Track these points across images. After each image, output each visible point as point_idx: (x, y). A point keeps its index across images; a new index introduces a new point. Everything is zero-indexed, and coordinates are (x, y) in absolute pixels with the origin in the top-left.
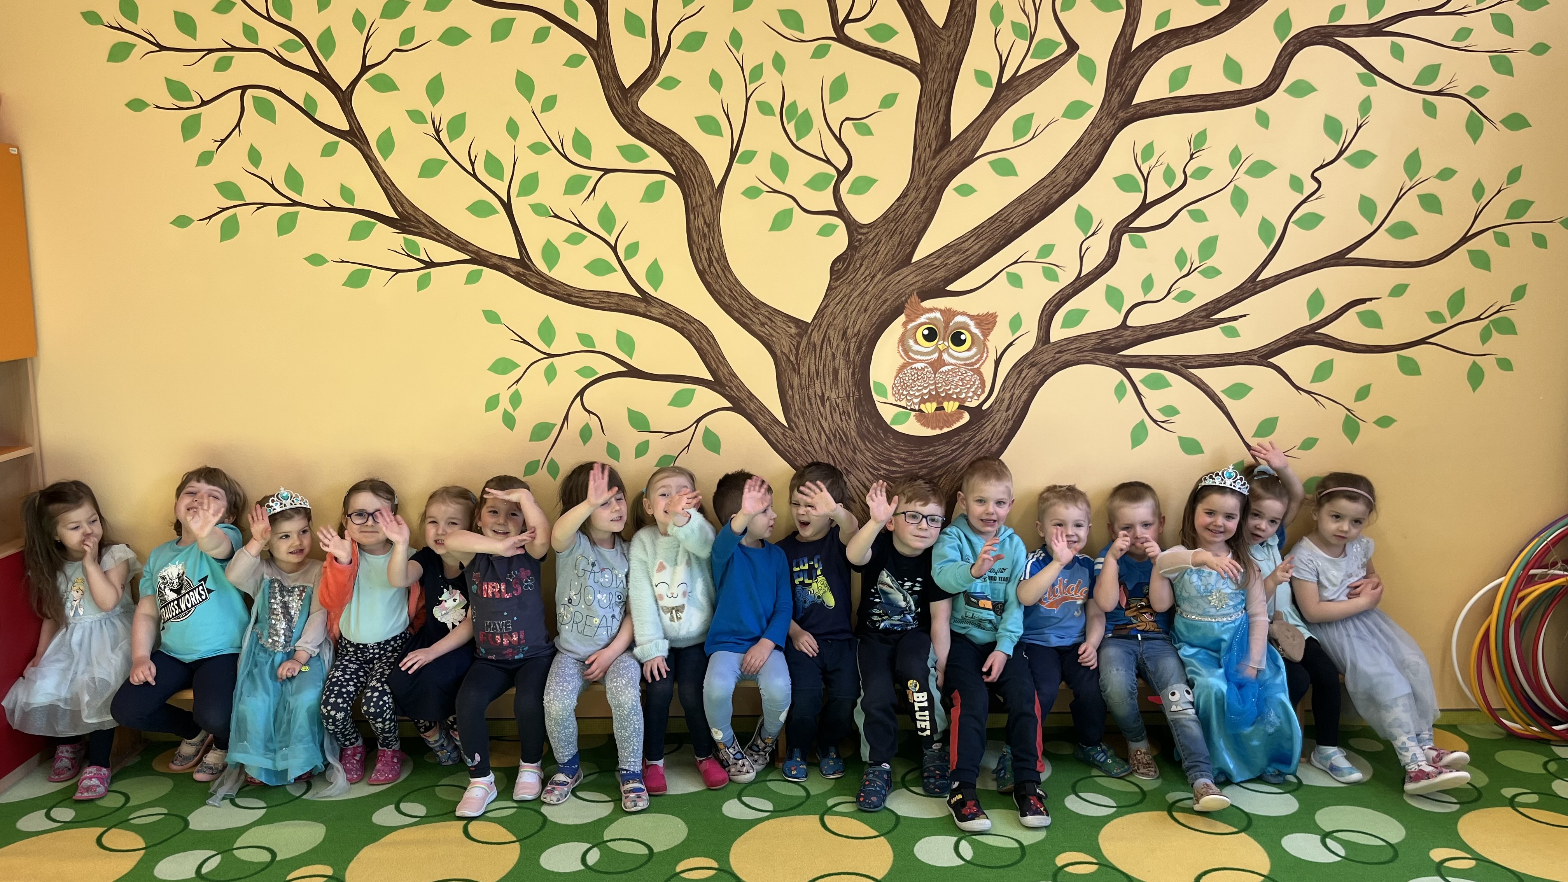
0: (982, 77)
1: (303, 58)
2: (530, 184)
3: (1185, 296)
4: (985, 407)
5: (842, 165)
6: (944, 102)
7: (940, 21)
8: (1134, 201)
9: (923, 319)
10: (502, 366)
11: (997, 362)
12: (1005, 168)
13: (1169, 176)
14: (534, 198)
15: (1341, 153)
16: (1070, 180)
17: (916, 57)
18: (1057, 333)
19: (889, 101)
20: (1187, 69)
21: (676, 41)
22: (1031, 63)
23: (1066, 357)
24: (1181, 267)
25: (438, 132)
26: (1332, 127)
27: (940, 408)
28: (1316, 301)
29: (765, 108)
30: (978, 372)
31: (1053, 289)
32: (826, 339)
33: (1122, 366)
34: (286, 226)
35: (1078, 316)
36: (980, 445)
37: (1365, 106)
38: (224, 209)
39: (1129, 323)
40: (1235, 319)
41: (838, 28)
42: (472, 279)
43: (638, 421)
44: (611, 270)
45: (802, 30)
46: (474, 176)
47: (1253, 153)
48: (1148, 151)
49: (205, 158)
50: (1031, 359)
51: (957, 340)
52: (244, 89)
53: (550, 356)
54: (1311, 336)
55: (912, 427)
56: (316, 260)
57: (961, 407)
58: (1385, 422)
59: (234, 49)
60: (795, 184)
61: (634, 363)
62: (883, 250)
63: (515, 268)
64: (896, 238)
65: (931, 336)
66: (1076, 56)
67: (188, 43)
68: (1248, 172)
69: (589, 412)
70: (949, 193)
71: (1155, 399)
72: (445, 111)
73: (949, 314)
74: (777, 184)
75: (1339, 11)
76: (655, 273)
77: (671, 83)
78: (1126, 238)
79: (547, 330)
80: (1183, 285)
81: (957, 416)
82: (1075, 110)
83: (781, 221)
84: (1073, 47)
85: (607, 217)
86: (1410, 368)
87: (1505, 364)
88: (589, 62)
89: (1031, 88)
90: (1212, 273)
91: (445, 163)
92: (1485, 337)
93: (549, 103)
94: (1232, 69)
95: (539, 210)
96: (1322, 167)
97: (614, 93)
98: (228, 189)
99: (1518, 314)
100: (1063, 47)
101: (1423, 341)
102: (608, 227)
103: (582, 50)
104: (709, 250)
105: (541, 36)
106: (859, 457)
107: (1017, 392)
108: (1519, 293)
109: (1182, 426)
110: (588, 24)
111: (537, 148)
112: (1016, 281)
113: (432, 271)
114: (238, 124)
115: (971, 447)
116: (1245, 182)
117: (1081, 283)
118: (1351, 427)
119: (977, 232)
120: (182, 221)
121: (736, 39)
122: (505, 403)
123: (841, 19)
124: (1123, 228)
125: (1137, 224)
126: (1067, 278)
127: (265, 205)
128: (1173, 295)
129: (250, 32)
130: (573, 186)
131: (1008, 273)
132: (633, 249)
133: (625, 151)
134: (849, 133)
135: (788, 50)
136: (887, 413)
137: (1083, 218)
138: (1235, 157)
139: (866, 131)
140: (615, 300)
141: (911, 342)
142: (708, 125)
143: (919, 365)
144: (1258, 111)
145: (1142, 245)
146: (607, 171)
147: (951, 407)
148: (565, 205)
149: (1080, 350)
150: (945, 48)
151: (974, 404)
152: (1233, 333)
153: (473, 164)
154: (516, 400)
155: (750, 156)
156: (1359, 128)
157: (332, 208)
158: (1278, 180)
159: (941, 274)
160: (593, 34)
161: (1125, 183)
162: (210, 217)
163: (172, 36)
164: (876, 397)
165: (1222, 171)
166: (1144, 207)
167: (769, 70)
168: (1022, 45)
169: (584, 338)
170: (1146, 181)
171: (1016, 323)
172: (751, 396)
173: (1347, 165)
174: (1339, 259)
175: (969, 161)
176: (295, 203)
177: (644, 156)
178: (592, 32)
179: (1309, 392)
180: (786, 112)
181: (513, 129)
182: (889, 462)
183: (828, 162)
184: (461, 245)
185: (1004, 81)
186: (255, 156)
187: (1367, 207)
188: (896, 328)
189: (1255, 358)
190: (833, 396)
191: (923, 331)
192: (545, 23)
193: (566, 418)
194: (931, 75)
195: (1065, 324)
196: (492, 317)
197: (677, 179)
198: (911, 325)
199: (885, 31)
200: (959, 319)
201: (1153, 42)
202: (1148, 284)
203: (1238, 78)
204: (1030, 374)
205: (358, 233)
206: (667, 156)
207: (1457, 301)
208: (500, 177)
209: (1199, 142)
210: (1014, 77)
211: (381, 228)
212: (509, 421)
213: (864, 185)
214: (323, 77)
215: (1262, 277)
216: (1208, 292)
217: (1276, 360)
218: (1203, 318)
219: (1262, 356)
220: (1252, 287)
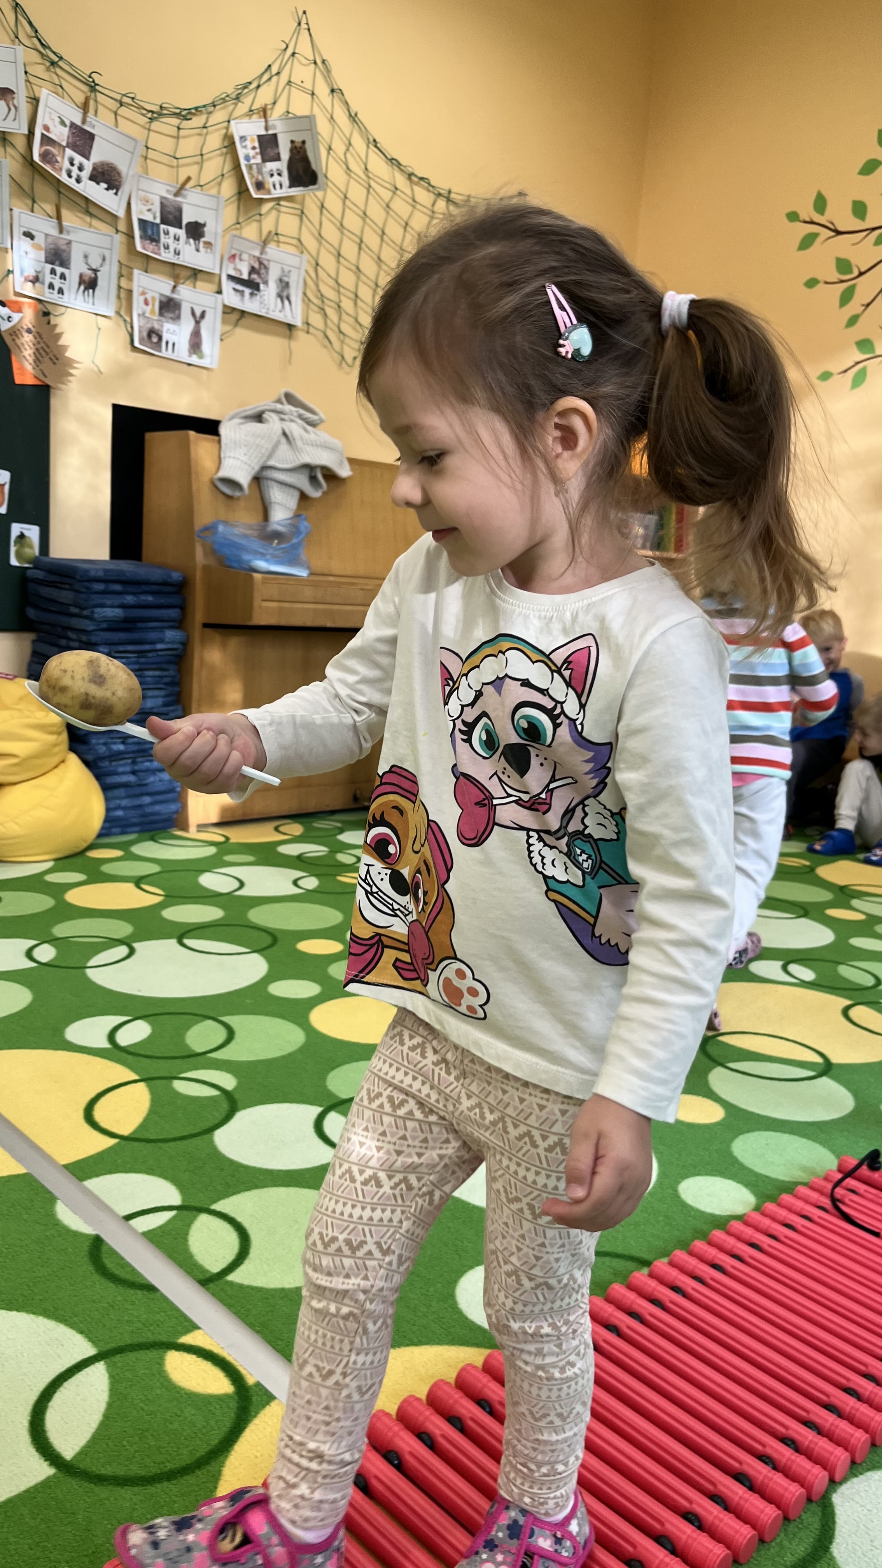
38: (858, 363)
49: (853, 321)
67: (859, 225)
98: (864, 345)
120: (826, 376)
162: (846, 370)
163: (846, 221)
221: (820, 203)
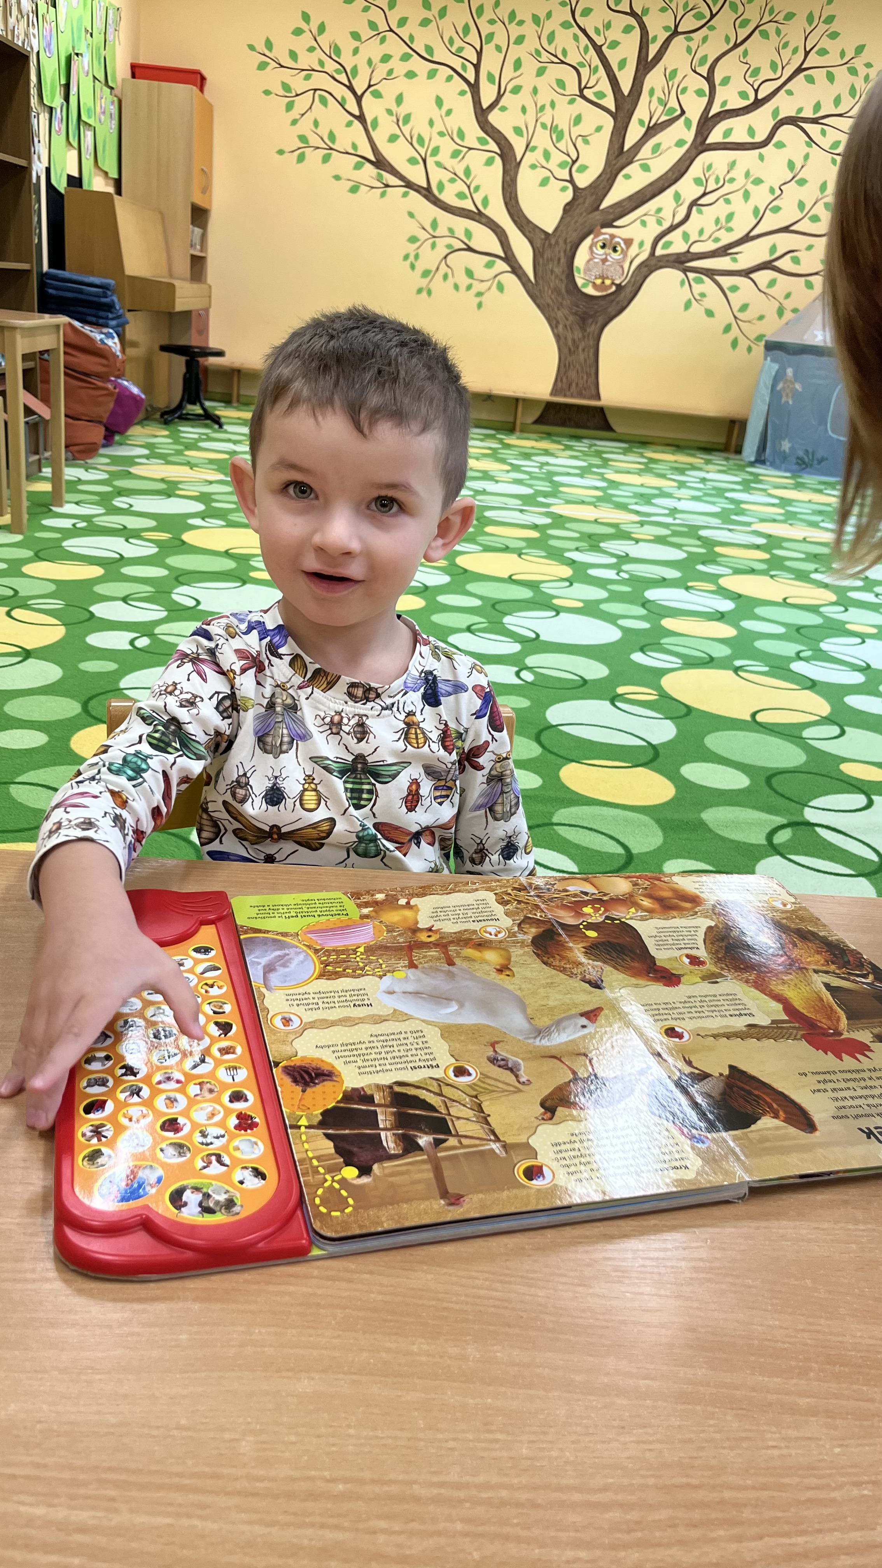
0: (641, 122)
1: (343, 78)
2: (436, 151)
3: (717, 240)
4: (623, 284)
5: (574, 158)
6: (623, 133)
7: (626, 93)
8: (701, 190)
9: (601, 237)
10: (413, 239)
11: (631, 263)
12: (646, 168)
13: (717, 180)
14: (437, 158)
15: (793, 178)
16: (674, 177)
17: (613, 109)
18: (659, 252)
19: (599, 129)
20: (731, 129)
21: (508, 90)
22: (664, 118)
23: (661, 264)
24: (716, 226)
25: (398, 120)
26: (791, 165)
27: (603, 283)
28: (773, 249)
29: (544, 126)
30: (622, 267)
31: (659, 229)
32: (557, 243)
33: (685, 271)
34: (326, 159)
35: (668, 244)
36: (618, 303)
37: (807, 157)
38: (299, 148)
39: (692, 250)
40: (736, 253)
41: (581, 91)
42: (405, 195)
43: (469, 273)
44: (466, 197)
45: (564, 89)
46: (411, 144)
47: (755, 173)
48: (710, 167)
49: (294, 122)
50: (646, 263)
51: (615, 250)
52: (315, 90)
53: (434, 237)
54: (769, 266)
55: (590, 291)
56: (337, 178)
57: (613, 283)
59: (313, 70)
60: (553, 164)
61: (472, 245)
62: (588, 201)
63: (424, 192)
64: (594, 197)
65: (603, 247)
66: (683, 118)
67: (293, 65)
68: (753, 183)
69: (448, 266)
70: (620, 177)
71: (697, 288)
72: (402, 111)
73: (613, 236)
74: (544, 163)
75: (800, 110)
76: (485, 202)
77: (504, 109)
78: (694, 208)
79: (434, 224)
80: (717, 234)
81: (610, 287)
82: (680, 143)
83: (544, 182)
84: (683, 112)
85: (467, 172)
88: (469, 95)
89: (662, 129)
90: (730, 230)
91: (398, 137)
93: (449, 112)
94: (751, 131)
95: (438, 164)
96: (785, 184)
97: (479, 111)
98: (303, 138)
100: (679, 112)
102: (468, 178)
103: (466, 87)
104: (511, 193)
105: (449, 79)
106: (564, 302)
107: (638, 278)
109: (707, 303)
110: (471, 76)
111: (441, 134)
112: (644, 223)
113: (389, 189)
114: (310, 108)
115: (614, 303)
116: (750, 187)
117: (672, 228)
118: (781, 312)
119: (630, 198)
120: (281, 152)
121: (535, 91)
122: (412, 258)
123: (583, 86)
124: (694, 203)
125: (700, 202)
126: (666, 225)
127: (318, 148)
128: (712, 238)
129: (321, 63)
130: (455, 154)
131: (641, 219)
132: (477, 188)
133: (481, 140)
134: (580, 143)
135: (558, 99)
136: (580, 282)
137: (677, 196)
138: (747, 174)
139: (587, 142)
140: (466, 213)
141: (594, 249)
142: (518, 131)
143: (596, 260)
144: (760, 154)
145: (701, 212)
146: (470, 149)
147: (608, 282)
148: (449, 163)
149: (668, 261)
150: (627, 106)
151: (617, 282)
152: (735, 260)
153: (411, 138)
154: (417, 257)
155: (534, 148)
156: (802, 167)
157: (347, 153)
158: (764, 188)
159: (612, 217)
160: (472, 81)
161: (698, 181)
162: (293, 152)
163: (287, 61)
164: (576, 274)
165: (740, 181)
166: (705, 194)
167: (548, 107)
168: (661, 108)
169: (451, 230)
170: (707, 181)
171: (641, 244)
172: (520, 267)
173: (796, 185)
174: (786, 229)
175: (631, 162)
176: (331, 149)
177: (487, 143)
178: (472, 80)
179: (764, 293)
180: (554, 129)
181: (431, 123)
182: (578, 306)
183: (568, 155)
184: (401, 177)
185: (651, 125)
186: (316, 124)
187: (801, 205)
188: (588, 241)
189: (743, 273)
190: (557, 270)
191: (601, 244)
192: (452, 73)
193: (438, 269)
194: (619, 119)
195: (663, 248)
196: (411, 215)
197: (502, 156)
198: (596, 240)
199: (601, 95)
200: (617, 240)
201: (718, 114)
202: (701, 232)
203: (753, 136)
204: (644, 270)
205: (358, 167)
206: (498, 144)
208: (423, 146)
209: (732, 165)
210: (655, 124)
211: (368, 165)
212: (413, 267)
213: (583, 169)
214: (351, 88)
215: (752, 234)
216: (727, 238)
217: (752, 276)
218: (723, 251)
219: (746, 273)
220: (746, 238)
221: (269, 44)
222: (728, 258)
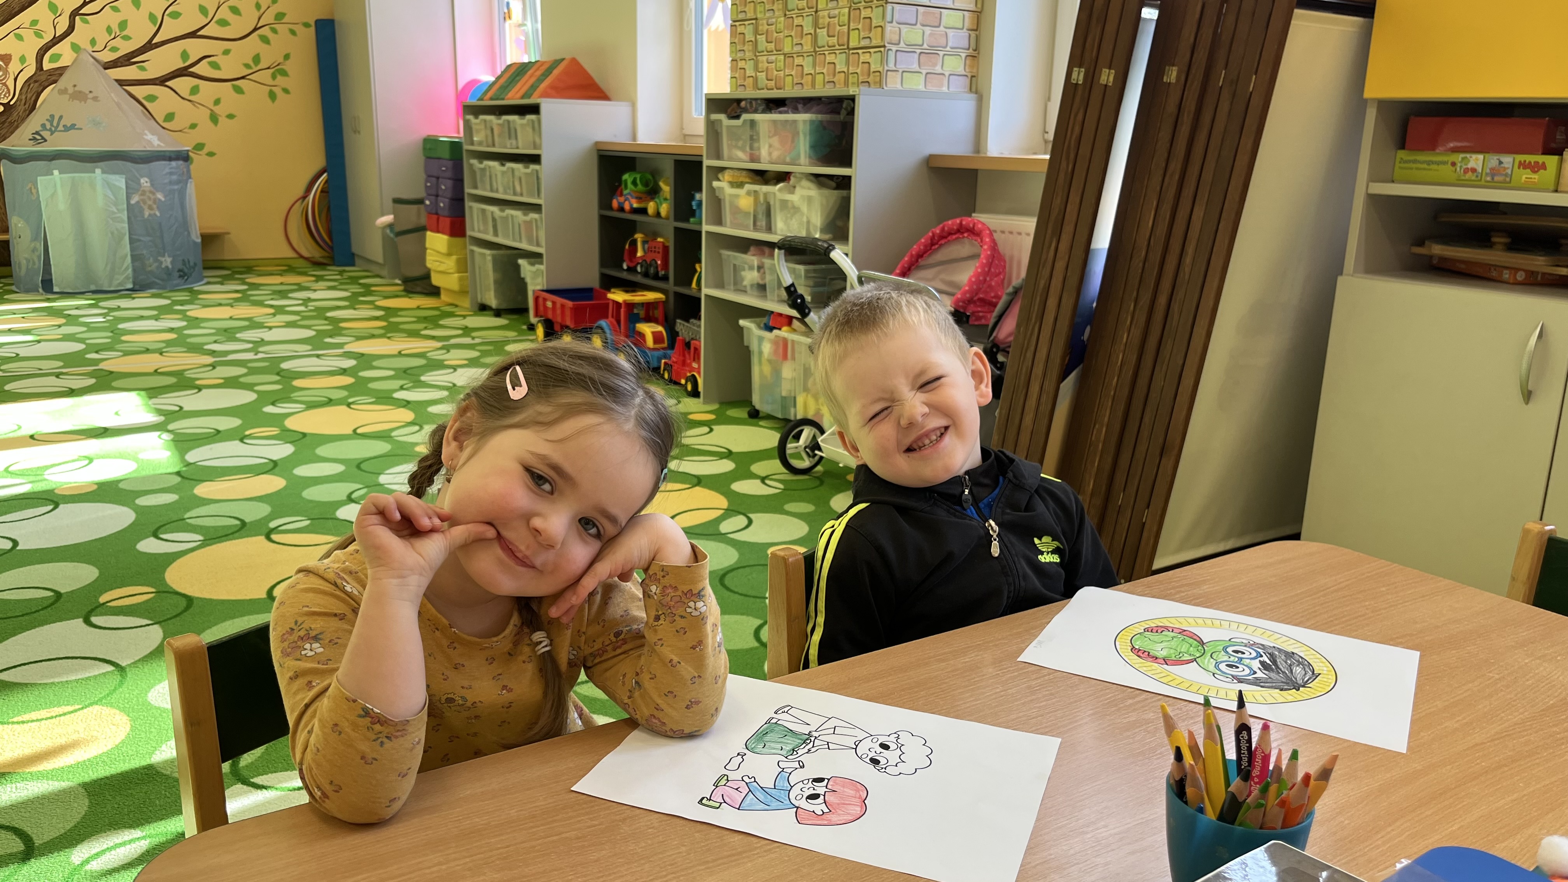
3: (114, 49)
4: (13, 102)
11: (16, 80)
18: (47, 66)
23: (54, 78)
24: (110, 35)
28: (185, 55)
30: (5, 84)
31: (42, 42)
35: (56, 58)
40: (142, 62)
50: (34, 78)
54: (185, 72)
58: (231, 116)
78: (77, 18)
80: (113, 43)
86: (239, 90)
87: (286, 91)
90: (127, 38)
92: (274, 77)
99: (287, 66)
101: (243, 78)
107: (29, 96)
108: (287, 57)
112: (19, 37)
117: (56, 41)
118: (214, 118)
124: (75, 13)
126: (48, 37)
128: (109, 48)
131: (15, 34)
137: (51, 8)
145: (87, 22)
152: (143, 69)
171: (23, 59)
174: (193, 35)
179: (189, 101)
187: (203, 10)
189: (157, 82)
195: (51, 61)
202: (93, 42)
204: (35, 86)
207: (257, 59)
215: (154, 42)
216: (126, 48)
217: (167, 83)
218: (127, 60)
219: (162, 81)
220: (149, 46)
222: (134, 66)
